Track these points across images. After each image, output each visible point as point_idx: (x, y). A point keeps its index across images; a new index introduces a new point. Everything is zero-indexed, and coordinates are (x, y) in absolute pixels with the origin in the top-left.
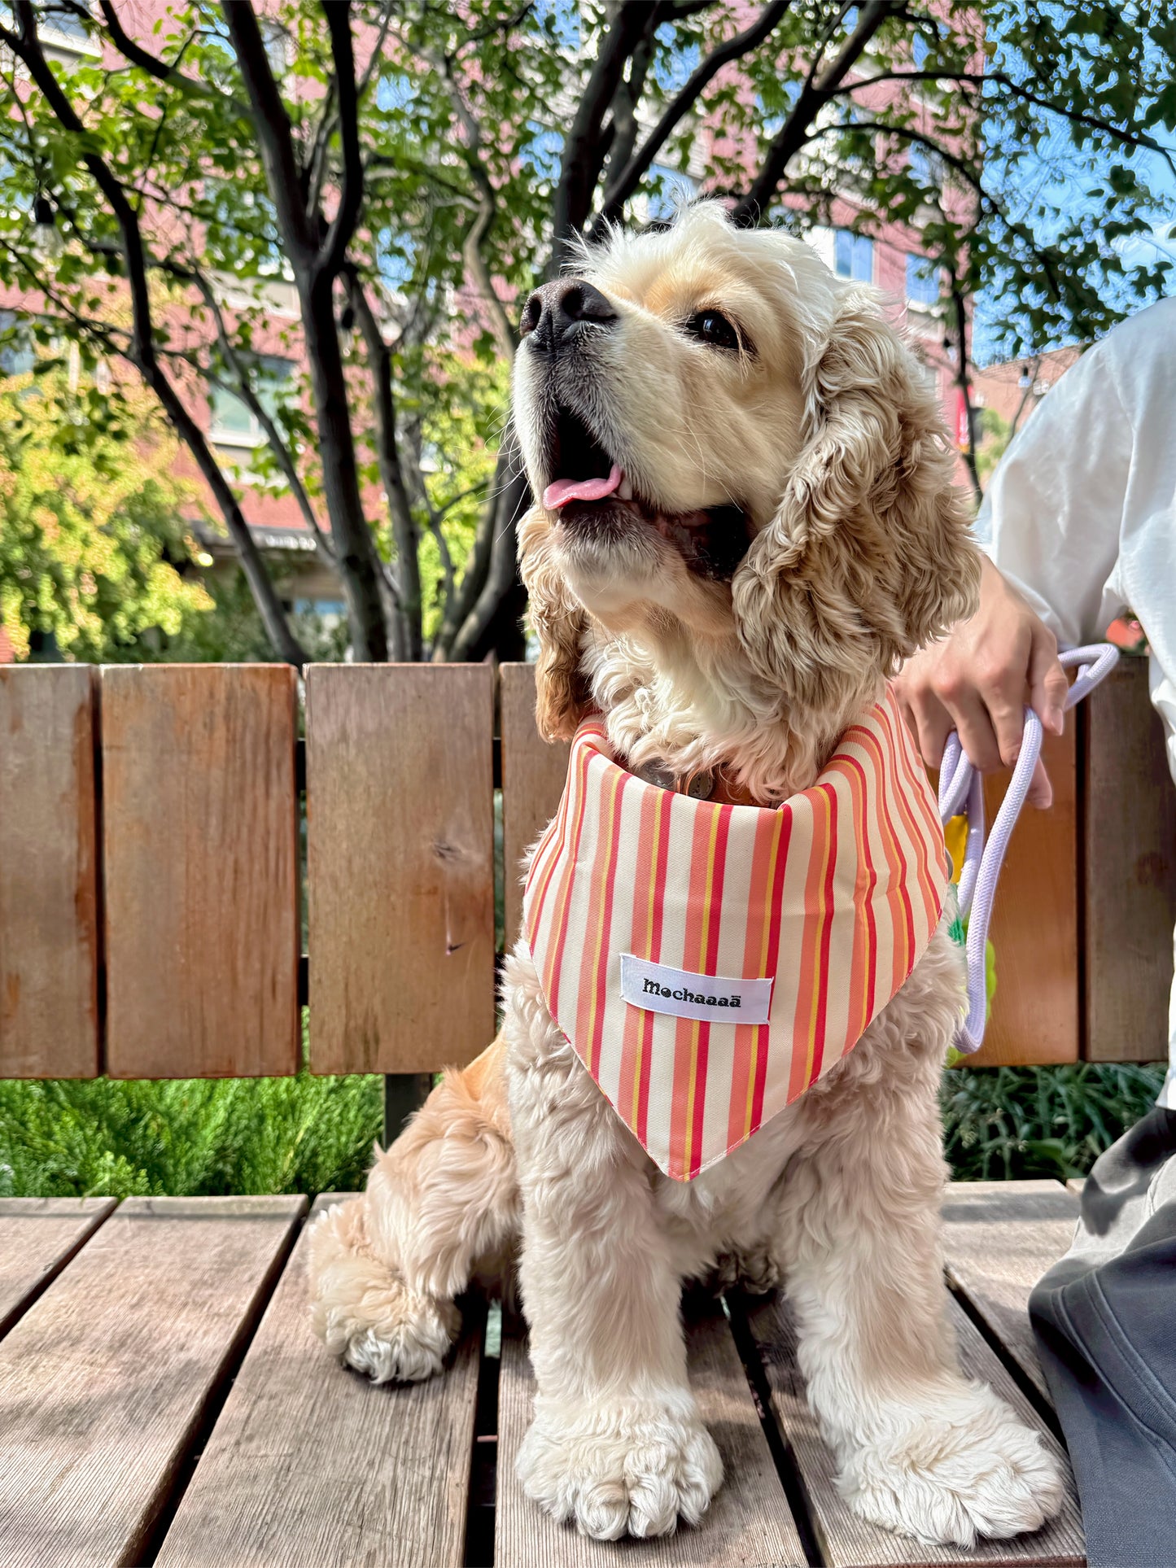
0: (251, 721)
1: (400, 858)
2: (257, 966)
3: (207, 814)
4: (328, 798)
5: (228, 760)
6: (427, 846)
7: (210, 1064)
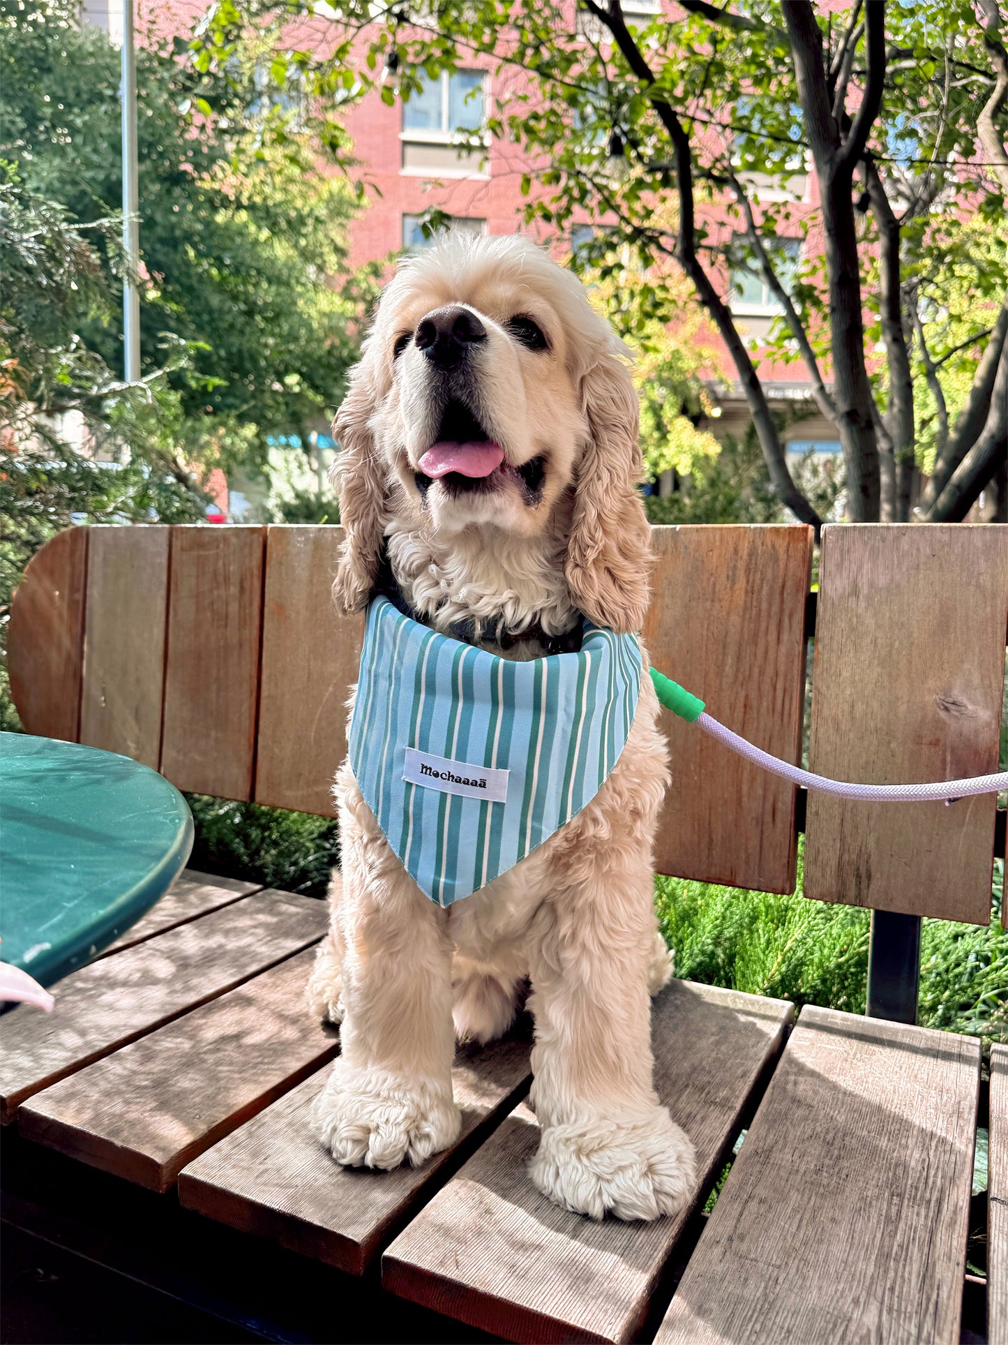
0: (769, 575)
1: (903, 708)
2: (760, 792)
3: (724, 654)
4: (835, 647)
5: (745, 609)
6: (930, 699)
7: (714, 872)
